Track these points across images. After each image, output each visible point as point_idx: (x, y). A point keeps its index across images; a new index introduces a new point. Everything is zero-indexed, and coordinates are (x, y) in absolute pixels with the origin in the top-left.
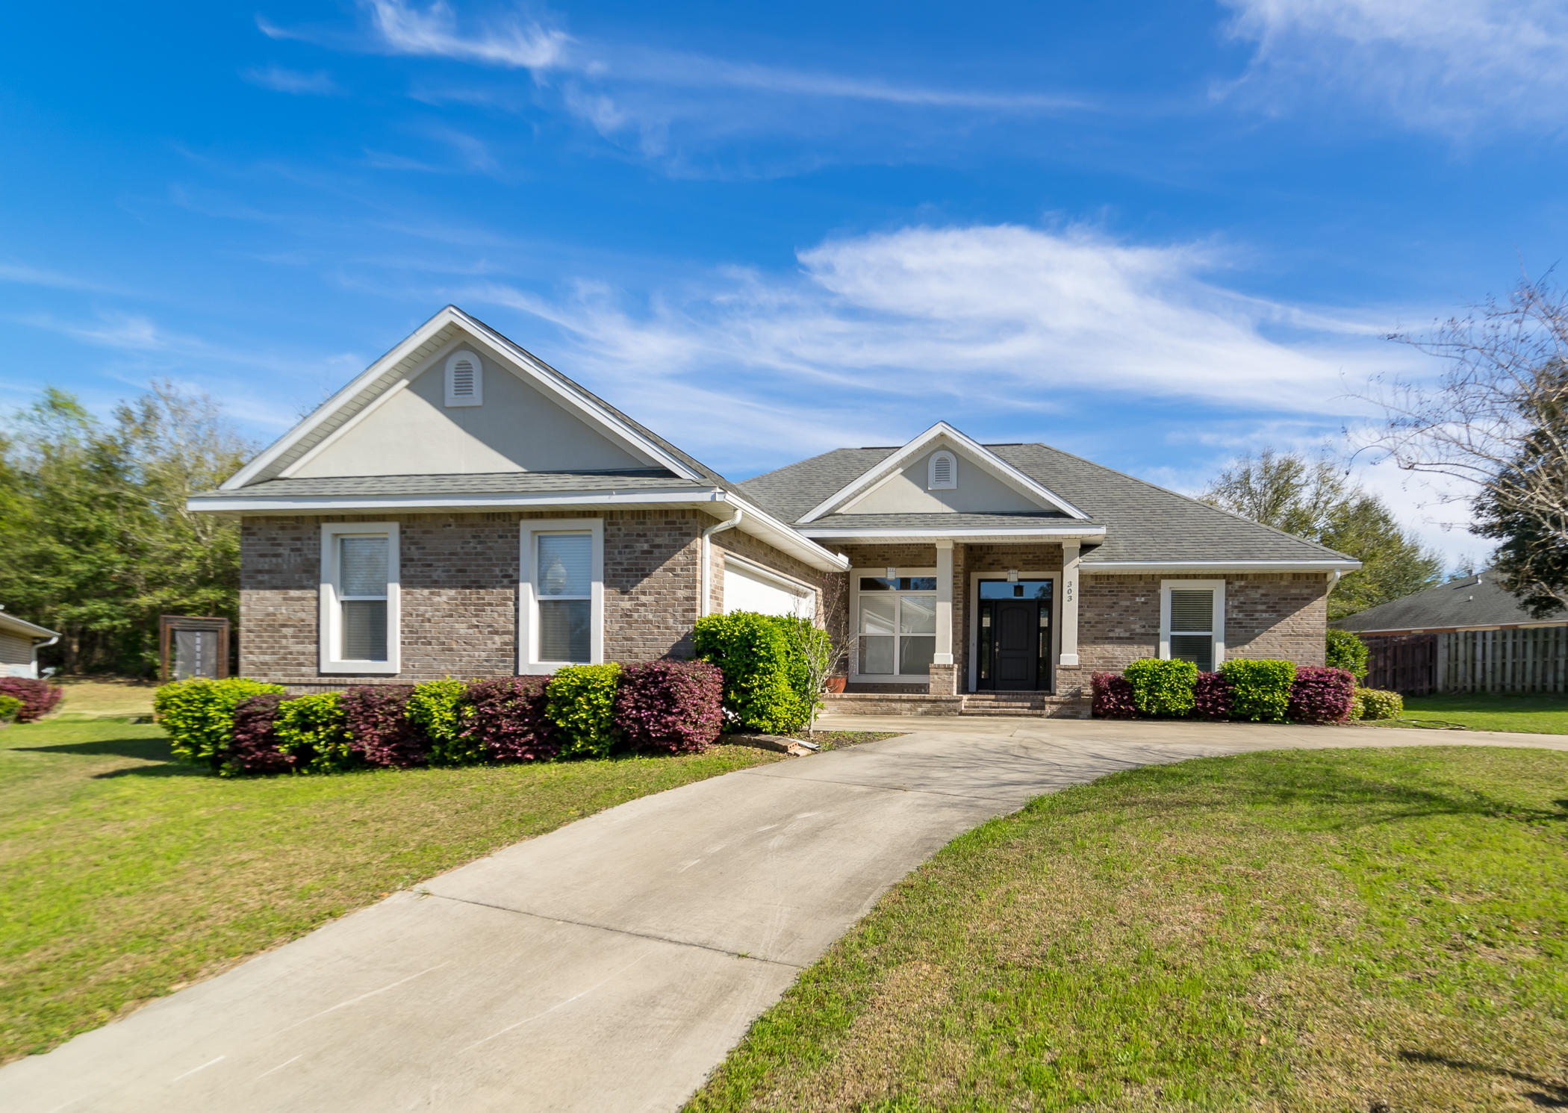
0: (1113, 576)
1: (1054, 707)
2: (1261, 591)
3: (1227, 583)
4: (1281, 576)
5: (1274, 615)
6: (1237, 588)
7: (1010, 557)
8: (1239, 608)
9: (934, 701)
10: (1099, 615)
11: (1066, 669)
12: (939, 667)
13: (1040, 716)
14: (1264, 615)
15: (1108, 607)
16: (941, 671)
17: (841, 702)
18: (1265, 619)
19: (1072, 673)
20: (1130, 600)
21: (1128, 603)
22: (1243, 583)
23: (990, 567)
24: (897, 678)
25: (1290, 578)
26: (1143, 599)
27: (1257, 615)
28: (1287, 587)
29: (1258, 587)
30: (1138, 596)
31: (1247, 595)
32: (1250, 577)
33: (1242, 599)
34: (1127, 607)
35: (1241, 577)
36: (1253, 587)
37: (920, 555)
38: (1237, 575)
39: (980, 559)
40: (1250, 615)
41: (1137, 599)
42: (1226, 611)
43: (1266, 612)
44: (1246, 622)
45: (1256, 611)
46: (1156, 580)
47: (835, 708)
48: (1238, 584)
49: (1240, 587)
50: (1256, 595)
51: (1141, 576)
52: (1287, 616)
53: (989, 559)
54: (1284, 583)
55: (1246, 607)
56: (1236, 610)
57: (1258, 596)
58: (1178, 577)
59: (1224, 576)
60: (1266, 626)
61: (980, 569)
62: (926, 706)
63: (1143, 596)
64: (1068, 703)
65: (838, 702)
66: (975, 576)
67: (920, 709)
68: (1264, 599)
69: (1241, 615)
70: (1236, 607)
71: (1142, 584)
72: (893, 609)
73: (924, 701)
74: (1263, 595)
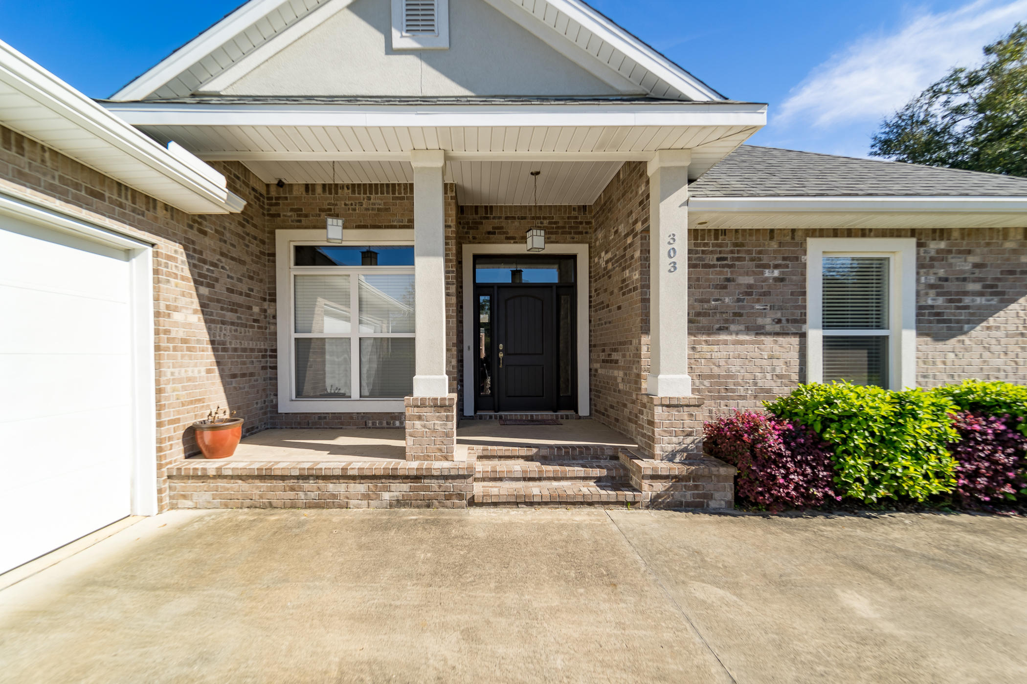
0: (724, 232)
1: (660, 487)
2: (972, 259)
3: (919, 245)
4: (1005, 232)
5: (995, 301)
6: (933, 253)
7: (516, 223)
8: (937, 287)
9: (417, 478)
10: (702, 301)
11: (671, 405)
12: (422, 404)
13: (633, 504)
14: (979, 300)
15: (716, 287)
16: (427, 413)
17: (221, 483)
18: (980, 307)
19: (684, 413)
20: (754, 273)
21: (750, 280)
22: (943, 245)
23: (490, 236)
24: (356, 405)
25: (1020, 237)
26: (776, 273)
27: (967, 300)
28: (1014, 251)
29: (969, 252)
30: (767, 266)
31: (951, 265)
32: (956, 234)
33: (941, 273)
34: (750, 286)
35: (941, 233)
36: (960, 252)
37: (387, 210)
38: (934, 231)
39: (476, 225)
40: (955, 299)
41: (767, 273)
42: (918, 294)
43: (981, 294)
44: (950, 313)
45: (966, 293)
46: (798, 239)
47: (208, 496)
48: (934, 246)
49: (939, 251)
50: (964, 265)
51: (772, 231)
52: (1014, 301)
53: (488, 226)
54: (1009, 245)
55: (952, 286)
56: (932, 292)
57: (968, 267)
58: (836, 233)
59: (912, 232)
60: (978, 317)
61: (475, 240)
62: (400, 489)
63: (776, 267)
64: (686, 478)
65: (212, 484)
66: (470, 250)
67: (386, 496)
68: (978, 273)
69: (940, 301)
70: (931, 286)
71: (774, 245)
72: (347, 295)
73: (393, 477)
74: (976, 266)
